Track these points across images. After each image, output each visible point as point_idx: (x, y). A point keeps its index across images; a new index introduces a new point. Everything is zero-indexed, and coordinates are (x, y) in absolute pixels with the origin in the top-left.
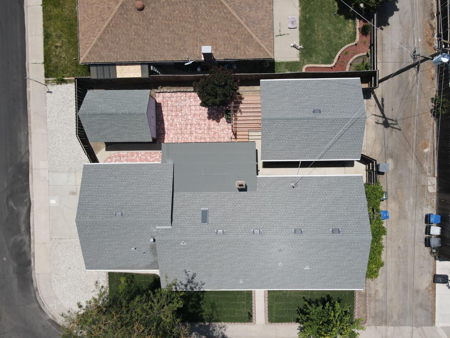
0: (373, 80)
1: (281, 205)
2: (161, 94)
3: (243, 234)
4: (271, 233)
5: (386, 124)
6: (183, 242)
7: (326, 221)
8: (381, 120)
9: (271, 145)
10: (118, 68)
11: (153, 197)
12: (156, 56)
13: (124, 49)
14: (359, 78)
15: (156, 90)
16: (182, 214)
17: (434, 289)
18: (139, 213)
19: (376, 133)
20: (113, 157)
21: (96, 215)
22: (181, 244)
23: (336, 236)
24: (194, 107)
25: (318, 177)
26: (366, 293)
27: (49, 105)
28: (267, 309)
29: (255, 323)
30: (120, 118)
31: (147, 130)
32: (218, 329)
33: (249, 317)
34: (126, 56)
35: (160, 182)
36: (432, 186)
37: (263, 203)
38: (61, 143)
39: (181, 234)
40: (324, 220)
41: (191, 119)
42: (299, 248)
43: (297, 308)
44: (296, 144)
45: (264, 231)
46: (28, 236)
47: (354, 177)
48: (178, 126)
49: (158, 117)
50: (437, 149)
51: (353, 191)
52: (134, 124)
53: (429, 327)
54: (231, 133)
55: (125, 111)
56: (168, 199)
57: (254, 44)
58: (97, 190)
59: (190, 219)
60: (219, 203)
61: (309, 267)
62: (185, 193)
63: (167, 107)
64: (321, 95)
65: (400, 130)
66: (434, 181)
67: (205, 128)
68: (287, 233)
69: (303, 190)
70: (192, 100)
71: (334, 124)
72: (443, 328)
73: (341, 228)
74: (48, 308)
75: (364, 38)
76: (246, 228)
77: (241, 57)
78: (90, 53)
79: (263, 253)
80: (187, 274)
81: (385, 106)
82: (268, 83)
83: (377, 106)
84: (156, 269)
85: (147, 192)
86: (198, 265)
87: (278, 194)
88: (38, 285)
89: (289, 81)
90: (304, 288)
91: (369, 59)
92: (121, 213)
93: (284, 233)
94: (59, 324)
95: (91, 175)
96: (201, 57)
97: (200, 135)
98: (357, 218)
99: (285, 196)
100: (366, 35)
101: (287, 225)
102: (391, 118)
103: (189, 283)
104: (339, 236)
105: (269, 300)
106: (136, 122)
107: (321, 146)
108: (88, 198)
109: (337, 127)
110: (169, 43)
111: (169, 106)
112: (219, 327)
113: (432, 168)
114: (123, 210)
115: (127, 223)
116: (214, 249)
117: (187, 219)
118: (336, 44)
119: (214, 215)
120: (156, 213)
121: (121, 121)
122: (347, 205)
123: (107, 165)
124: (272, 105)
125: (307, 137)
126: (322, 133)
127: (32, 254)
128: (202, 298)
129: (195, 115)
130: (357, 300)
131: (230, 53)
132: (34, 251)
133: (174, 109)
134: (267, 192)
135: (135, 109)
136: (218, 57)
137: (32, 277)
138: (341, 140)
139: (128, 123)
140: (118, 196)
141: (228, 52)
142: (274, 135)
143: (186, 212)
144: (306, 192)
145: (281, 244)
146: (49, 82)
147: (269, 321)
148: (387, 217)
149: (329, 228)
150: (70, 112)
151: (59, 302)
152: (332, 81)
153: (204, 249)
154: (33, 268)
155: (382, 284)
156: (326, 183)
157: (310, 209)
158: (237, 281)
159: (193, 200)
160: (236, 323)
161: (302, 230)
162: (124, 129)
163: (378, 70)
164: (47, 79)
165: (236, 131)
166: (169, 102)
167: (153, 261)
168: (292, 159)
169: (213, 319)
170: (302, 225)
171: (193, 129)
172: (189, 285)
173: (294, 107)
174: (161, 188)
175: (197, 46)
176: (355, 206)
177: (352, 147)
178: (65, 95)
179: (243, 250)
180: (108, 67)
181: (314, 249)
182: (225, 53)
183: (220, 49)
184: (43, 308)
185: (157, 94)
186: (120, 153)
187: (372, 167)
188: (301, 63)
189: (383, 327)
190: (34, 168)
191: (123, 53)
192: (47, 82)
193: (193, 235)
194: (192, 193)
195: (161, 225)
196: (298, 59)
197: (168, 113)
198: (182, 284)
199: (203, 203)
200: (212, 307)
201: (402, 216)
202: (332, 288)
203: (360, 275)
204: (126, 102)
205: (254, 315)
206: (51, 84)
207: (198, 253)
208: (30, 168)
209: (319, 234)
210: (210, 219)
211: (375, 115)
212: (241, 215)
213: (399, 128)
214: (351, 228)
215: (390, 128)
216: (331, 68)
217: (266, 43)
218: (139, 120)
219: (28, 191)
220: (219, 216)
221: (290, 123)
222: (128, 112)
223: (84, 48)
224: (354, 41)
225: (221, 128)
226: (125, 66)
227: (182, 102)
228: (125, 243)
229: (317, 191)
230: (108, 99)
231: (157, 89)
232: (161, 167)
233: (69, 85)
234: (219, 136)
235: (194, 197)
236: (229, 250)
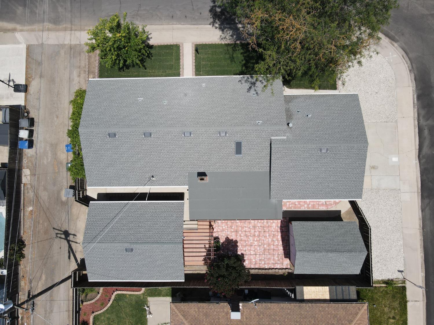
0: (77, 278)
1: (165, 160)
2: (284, 267)
3: (201, 132)
4: (174, 133)
5: (67, 234)
6: (260, 124)
7: (121, 144)
8: (71, 238)
9: (174, 217)
10: (327, 297)
11: (290, 167)
12: (288, 309)
13: (321, 317)
14: (89, 281)
15: (290, 271)
16: (261, 151)
17: (27, 79)
18: (303, 151)
19: (76, 225)
20: (333, 204)
21: (347, 149)
22: (261, 121)
23: (112, 130)
24: (252, 254)
25: (130, 186)
26: (88, 74)
27: (401, 258)
28: (181, 57)
29: (193, 43)
30: (323, 247)
31: (297, 234)
32: (227, 37)
33: (198, 49)
34: (319, 309)
35: (283, 182)
36: (26, 175)
37: (182, 161)
38: (388, 219)
39: (262, 132)
40: (123, 146)
41: (254, 242)
42: (147, 118)
43: (152, 58)
44: (150, 217)
45: (180, 135)
46: (420, 124)
47: (95, 186)
48: (268, 235)
49: (288, 244)
50: (21, 209)
51: (96, 172)
52: (310, 240)
53: (32, 43)
54: (215, 227)
55: (319, 254)
56: (274, 165)
57: (190, 318)
58: (347, 173)
59: (253, 146)
60: (224, 161)
61: (138, 100)
62: (258, 170)
63: (278, 254)
64: (125, 265)
65: (54, 228)
66: (24, 180)
67: (240, 232)
68: (158, 133)
69: (143, 173)
70: (254, 260)
71: (113, 238)
72: (19, 43)
73: (107, 138)
74: (398, 53)
75: (85, 318)
76: (197, 138)
77: (203, 305)
78: (357, 314)
79: (181, 114)
80: (256, 92)
81: (67, 251)
82: (177, 278)
83: (75, 252)
84: (287, 96)
85: (296, 172)
86: (245, 100)
87: (168, 169)
88: (409, 75)
89: (156, 279)
90: (144, 79)
91: (81, 298)
92: (322, 152)
93: (161, 133)
94: (387, 38)
95: (354, 189)
96: (242, 306)
97: (246, 225)
98: (92, 148)
99: (161, 168)
100: (84, 321)
101: (158, 141)
102: (62, 239)
103: (254, 83)
104: (109, 131)
105: (179, 65)
106: (308, 242)
107: (126, 216)
108: (356, 166)
109: (110, 235)
110: (274, 322)
111: (276, 255)
112: (227, 39)
113: (26, 191)
114: (320, 154)
115: (316, 142)
116: (229, 117)
117: (256, 146)
118: (112, 313)
119: (229, 149)
120: (287, 151)
121: (323, 244)
122: (102, 159)
123: (338, 198)
124: (172, 257)
125: (139, 225)
126: (125, 229)
127: (416, 107)
128: (243, 66)
129: (251, 246)
130: (97, 68)
131: (213, 310)
132: (414, 110)
133: (271, 251)
134: (178, 172)
135: (309, 256)
136: (226, 306)
137: (416, 84)
138: (107, 221)
139: (316, 242)
140: (325, 168)
141: (216, 311)
142: (171, 227)
143: (257, 152)
144: (141, 172)
145: (164, 122)
146: (401, 282)
147: (179, 45)
148: (67, 146)
149: (119, 138)
150: (379, 251)
151: (387, 59)
152: (115, 279)
153: (239, 116)
154: (415, 92)
155: (74, 83)
156: (122, 180)
157: (136, 156)
158: (208, 86)
159: (250, 164)
160: (210, 43)
161: (144, 136)
162: (320, 235)
163: (71, 288)
164: (404, 285)
165: (209, 229)
166: (277, 258)
167: (290, 104)
168: (154, 203)
169: (232, 46)
170: (144, 141)
171: (253, 231)
172: (255, 80)
173: (151, 255)
174: (282, 175)
175: (247, 318)
176: (95, 158)
177: (97, 214)
178: (384, 268)
179: (201, 116)
180: (338, 298)
181: (133, 117)
182: (219, 309)
183: (223, 314)
184: (403, 53)
185: (289, 267)
186: (326, 208)
187: (80, 193)
188: (146, 295)
189: (73, 43)
190: (416, 194)
191: (322, 313)
192: (404, 282)
193: (250, 131)
194: (251, 171)
195: (281, 140)
196: (150, 299)
197: (278, 248)
198: (260, 81)
199: (240, 161)
200: (233, 58)
201: (54, 146)
202: (117, 80)
203: (91, 93)
204: (319, 262)
205: (194, 52)
206: (399, 280)
207: (245, 113)
208: (420, 193)
209: (128, 133)
210: (234, 146)
211: (76, 243)
212: (203, 150)
213: (54, 230)
214: (98, 138)
215: (63, 230)
216: (117, 290)
217: (177, 319)
218: (305, 245)
219: (421, 170)
220: (224, 148)
221: (155, 239)
222: (316, 253)
223: (363, 319)
224: (95, 316)
225: (224, 232)
226: (320, 298)
227: (263, 258)
228: (318, 121)
229: (131, 173)
230: (337, 265)
231: (288, 273)
232: (282, 196)
233: (380, 279)
234: (227, 225)
235: (249, 167)
236: (214, 116)
